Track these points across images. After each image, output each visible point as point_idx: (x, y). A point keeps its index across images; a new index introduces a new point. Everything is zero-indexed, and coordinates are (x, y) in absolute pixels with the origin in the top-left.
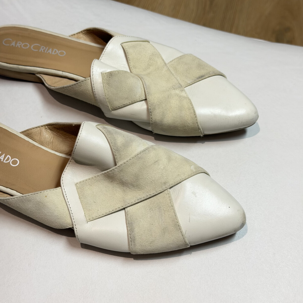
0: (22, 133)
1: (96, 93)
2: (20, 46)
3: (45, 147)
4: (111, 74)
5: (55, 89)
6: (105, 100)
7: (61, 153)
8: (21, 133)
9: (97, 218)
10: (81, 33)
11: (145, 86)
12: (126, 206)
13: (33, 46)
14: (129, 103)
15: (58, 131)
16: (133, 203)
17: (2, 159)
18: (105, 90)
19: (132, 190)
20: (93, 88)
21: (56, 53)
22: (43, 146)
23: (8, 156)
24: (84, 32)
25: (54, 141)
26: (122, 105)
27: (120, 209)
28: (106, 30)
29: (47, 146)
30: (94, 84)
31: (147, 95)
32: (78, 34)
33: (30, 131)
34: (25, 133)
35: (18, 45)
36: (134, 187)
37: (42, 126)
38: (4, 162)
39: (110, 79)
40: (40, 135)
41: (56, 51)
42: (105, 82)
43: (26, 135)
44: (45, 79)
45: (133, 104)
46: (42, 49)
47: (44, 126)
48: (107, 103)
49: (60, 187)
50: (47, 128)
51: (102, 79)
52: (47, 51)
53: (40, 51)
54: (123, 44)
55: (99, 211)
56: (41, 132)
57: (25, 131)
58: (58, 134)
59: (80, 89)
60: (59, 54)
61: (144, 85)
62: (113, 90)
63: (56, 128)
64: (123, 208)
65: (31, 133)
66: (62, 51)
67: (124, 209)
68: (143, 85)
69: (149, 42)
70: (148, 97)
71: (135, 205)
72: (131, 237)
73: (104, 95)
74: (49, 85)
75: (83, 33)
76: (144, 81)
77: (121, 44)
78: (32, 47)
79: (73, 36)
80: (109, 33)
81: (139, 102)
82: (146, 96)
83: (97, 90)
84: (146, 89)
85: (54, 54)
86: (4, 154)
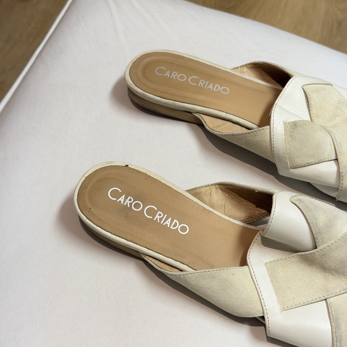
0: (189, 191)
1: (274, 146)
2: (176, 77)
3: (216, 210)
4: (295, 125)
5: (220, 135)
6: (285, 156)
7: (236, 219)
8: (187, 191)
9: (293, 307)
10: (245, 66)
11: (335, 143)
12: (329, 297)
13: (191, 79)
14: (314, 162)
15: (231, 192)
16: (337, 293)
17: (169, 224)
18: (287, 143)
19: (335, 277)
20: (272, 140)
21: (218, 90)
22: (214, 209)
23: (175, 221)
24: (250, 66)
25: (226, 204)
26: (305, 163)
27: (321, 299)
28: (280, 67)
29: (218, 210)
30: (274, 134)
31: (338, 155)
32: (242, 67)
33: (198, 190)
34: (192, 191)
35: (173, 75)
36: (339, 274)
37: (212, 185)
38: (171, 227)
39: (293, 130)
40: (210, 195)
41: (217, 88)
42: (287, 134)
43: (193, 195)
44: (206, 121)
45: (319, 164)
46: (201, 84)
47: (215, 185)
48: (286, 159)
49: (247, 266)
50: (217, 187)
51: (285, 129)
52: (207, 86)
53: (199, 85)
54: (305, 86)
55: (295, 299)
56: (211, 192)
57: (192, 190)
58: (231, 195)
59: (255, 139)
60: (221, 90)
61: (335, 141)
62: (296, 144)
63: (229, 189)
64: (325, 298)
65: (200, 193)
66: (225, 88)
67: (326, 300)
68: (333, 141)
69: (332, 86)
70: (339, 158)
71: (339, 296)
72: (337, 336)
73: (285, 149)
74: (211, 129)
75: (248, 67)
76: (334, 136)
77: (302, 87)
78: (189, 79)
79: (235, 70)
80: (285, 70)
81: (327, 162)
82: (336, 155)
83: (277, 143)
84: (338, 146)
85: (216, 90)
86: (170, 219)
